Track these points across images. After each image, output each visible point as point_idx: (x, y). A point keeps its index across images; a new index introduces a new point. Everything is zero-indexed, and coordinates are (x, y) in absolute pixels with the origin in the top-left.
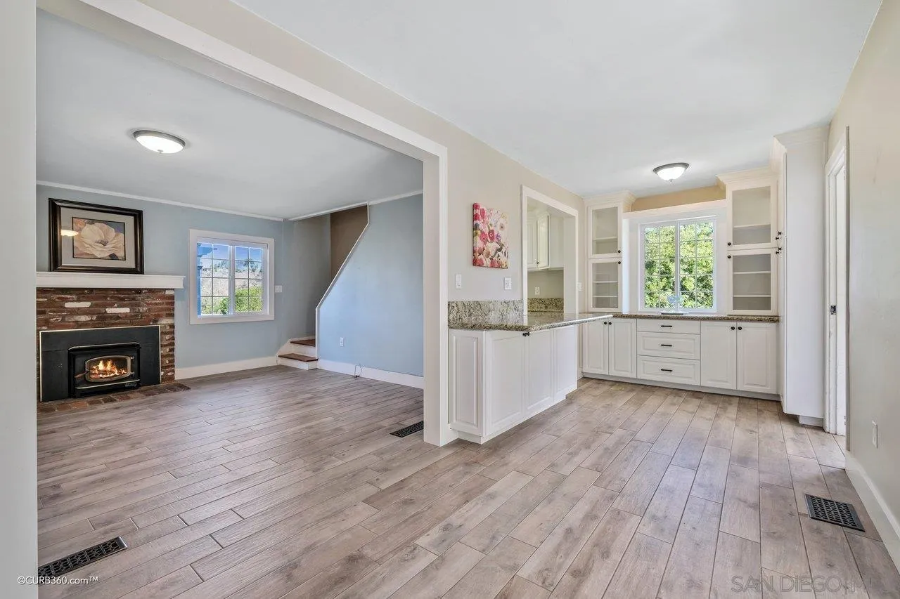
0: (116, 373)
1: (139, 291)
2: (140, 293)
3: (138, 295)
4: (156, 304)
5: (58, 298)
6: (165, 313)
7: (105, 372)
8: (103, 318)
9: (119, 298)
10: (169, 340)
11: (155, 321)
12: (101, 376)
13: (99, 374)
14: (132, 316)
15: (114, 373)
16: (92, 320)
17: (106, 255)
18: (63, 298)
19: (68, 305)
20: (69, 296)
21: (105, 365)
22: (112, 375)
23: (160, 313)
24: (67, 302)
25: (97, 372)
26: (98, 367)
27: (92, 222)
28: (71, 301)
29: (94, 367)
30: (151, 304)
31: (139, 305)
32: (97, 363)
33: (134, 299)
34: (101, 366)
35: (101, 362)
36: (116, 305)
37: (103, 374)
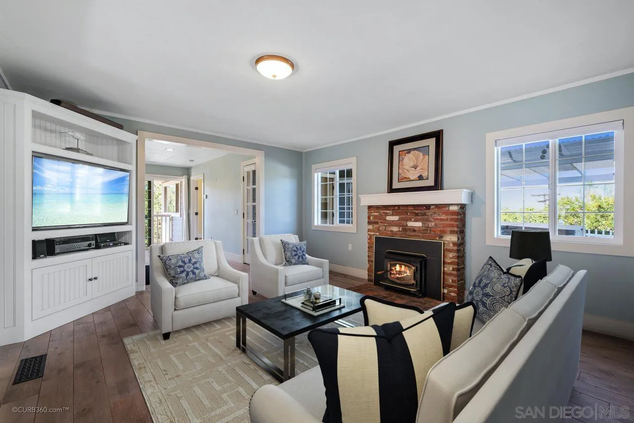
0: (408, 274)
1: (428, 207)
2: (429, 209)
3: (428, 211)
4: (441, 220)
5: (384, 213)
6: (449, 229)
7: (400, 272)
8: (406, 229)
9: (415, 213)
10: (453, 258)
11: (441, 237)
12: (398, 275)
13: (396, 274)
14: (423, 230)
15: (406, 273)
16: (399, 231)
17: (416, 177)
18: (385, 213)
19: (388, 218)
20: (388, 212)
21: (401, 267)
22: (405, 275)
23: (445, 229)
24: (388, 215)
25: (395, 272)
26: (396, 268)
27: (409, 151)
28: (389, 215)
29: (393, 268)
30: (437, 219)
31: (428, 220)
32: (395, 265)
33: (425, 214)
34: (398, 268)
35: (398, 265)
36: (413, 220)
37: (399, 274)
